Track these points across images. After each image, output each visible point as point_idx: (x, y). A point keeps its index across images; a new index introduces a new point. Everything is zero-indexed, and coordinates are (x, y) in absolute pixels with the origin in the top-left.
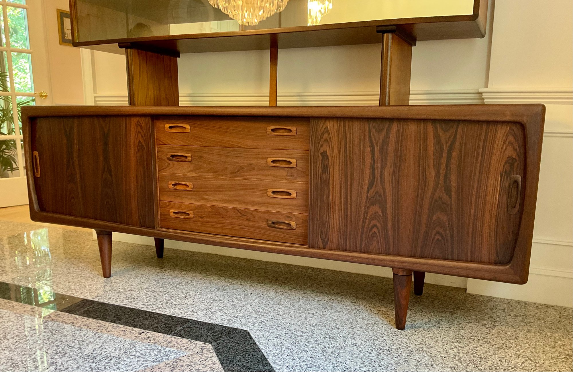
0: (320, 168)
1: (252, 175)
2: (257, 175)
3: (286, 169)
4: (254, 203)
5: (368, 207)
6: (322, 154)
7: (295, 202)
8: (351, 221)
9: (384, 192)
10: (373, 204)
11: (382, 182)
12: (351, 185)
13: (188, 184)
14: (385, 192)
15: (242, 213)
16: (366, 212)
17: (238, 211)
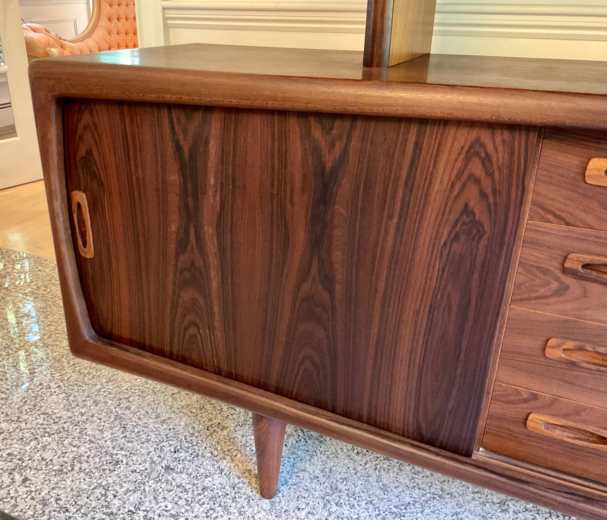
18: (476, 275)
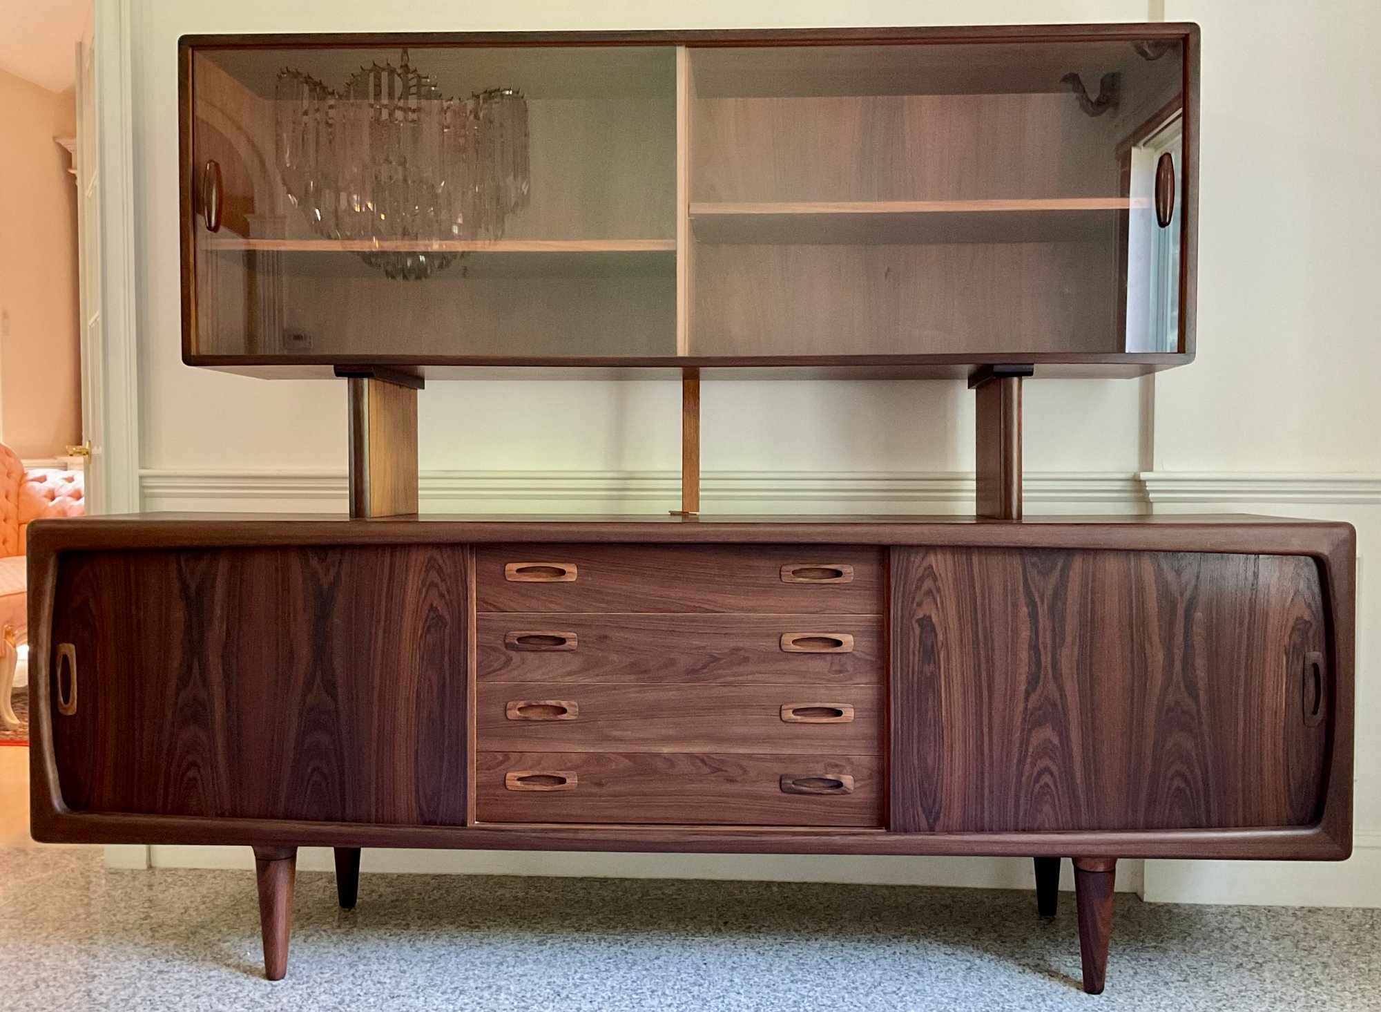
0: (916, 652)
1: (742, 675)
2: (752, 673)
3: (829, 658)
4: (744, 740)
5: (1030, 731)
6: (920, 621)
7: (851, 731)
8: (991, 764)
9: (1061, 695)
10: (1039, 723)
11: (1057, 676)
12: (990, 687)
13: (564, 704)
14: (1063, 697)
15: (714, 766)
16: (1025, 742)
17: (703, 761)
18: (446, 659)
